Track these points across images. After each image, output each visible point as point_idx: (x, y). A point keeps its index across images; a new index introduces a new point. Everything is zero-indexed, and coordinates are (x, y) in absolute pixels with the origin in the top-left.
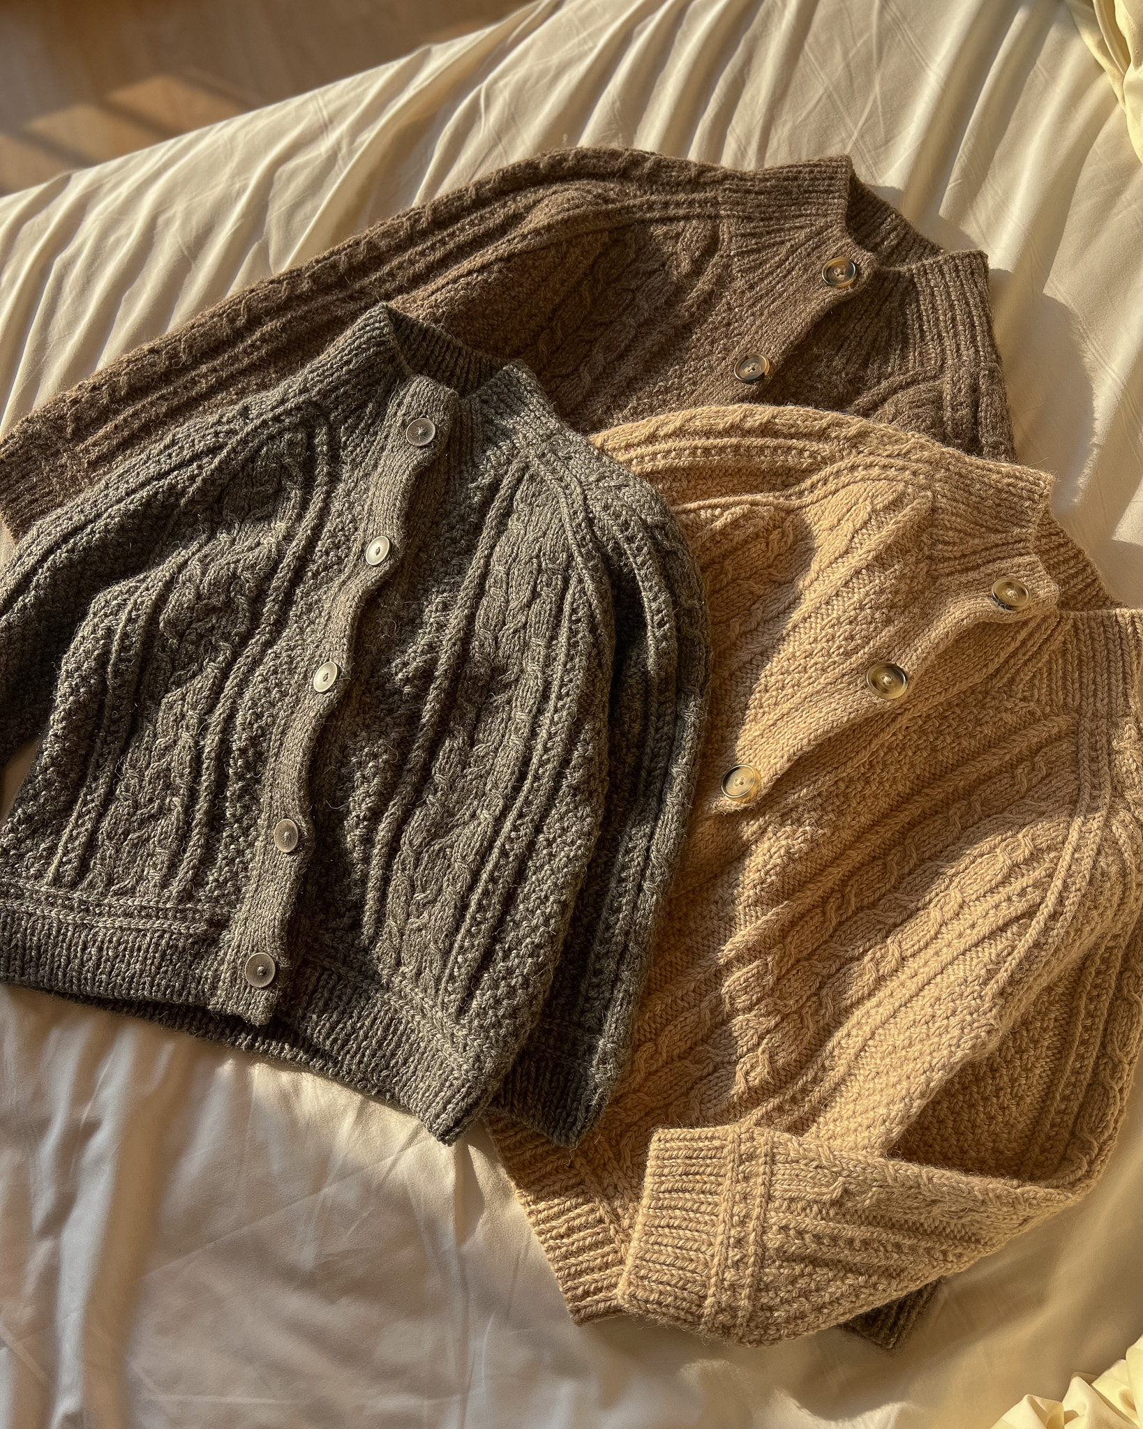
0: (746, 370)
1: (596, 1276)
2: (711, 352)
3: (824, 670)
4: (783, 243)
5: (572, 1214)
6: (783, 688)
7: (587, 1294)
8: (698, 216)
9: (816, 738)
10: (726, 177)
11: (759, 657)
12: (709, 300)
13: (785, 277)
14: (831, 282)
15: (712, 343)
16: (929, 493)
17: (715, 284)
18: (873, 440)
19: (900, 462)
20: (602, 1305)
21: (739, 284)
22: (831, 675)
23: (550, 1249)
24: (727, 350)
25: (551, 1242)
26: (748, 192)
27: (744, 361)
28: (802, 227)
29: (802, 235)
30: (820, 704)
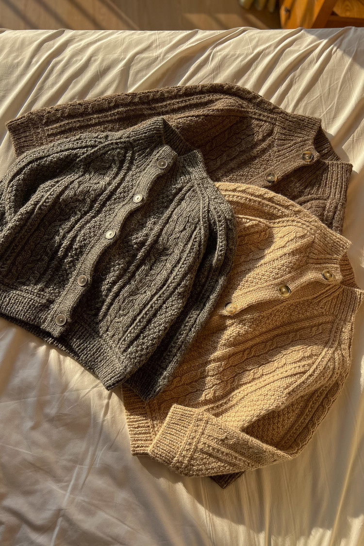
0: (269, 178)
1: (143, 442)
2: (260, 168)
3: (266, 281)
4: (293, 140)
5: (140, 422)
6: (252, 283)
7: (138, 447)
8: (269, 122)
9: (258, 301)
10: (282, 112)
11: (247, 270)
12: (264, 151)
13: (290, 152)
14: (304, 158)
15: (261, 165)
16: (313, 236)
17: (268, 146)
18: (302, 214)
19: (308, 224)
20: (142, 451)
21: (275, 149)
22: (268, 283)
23: (131, 431)
24: (265, 169)
25: (132, 429)
26: (287, 120)
27: (269, 175)
28: (300, 137)
29: (299, 140)
30: (262, 291)
